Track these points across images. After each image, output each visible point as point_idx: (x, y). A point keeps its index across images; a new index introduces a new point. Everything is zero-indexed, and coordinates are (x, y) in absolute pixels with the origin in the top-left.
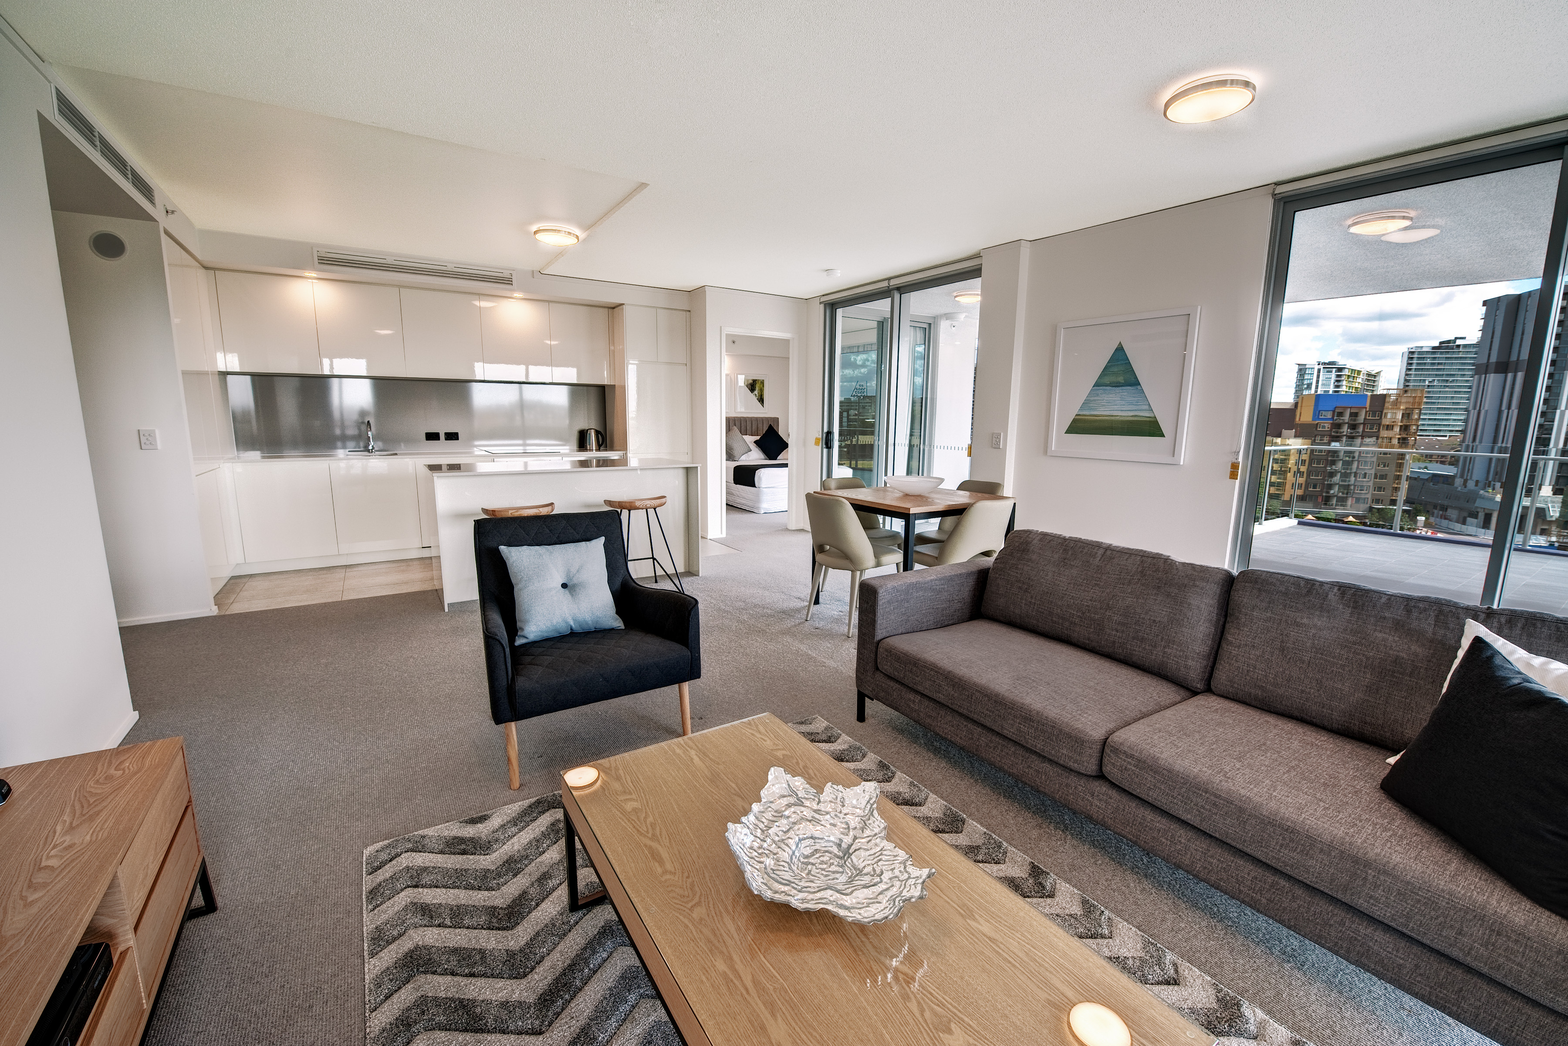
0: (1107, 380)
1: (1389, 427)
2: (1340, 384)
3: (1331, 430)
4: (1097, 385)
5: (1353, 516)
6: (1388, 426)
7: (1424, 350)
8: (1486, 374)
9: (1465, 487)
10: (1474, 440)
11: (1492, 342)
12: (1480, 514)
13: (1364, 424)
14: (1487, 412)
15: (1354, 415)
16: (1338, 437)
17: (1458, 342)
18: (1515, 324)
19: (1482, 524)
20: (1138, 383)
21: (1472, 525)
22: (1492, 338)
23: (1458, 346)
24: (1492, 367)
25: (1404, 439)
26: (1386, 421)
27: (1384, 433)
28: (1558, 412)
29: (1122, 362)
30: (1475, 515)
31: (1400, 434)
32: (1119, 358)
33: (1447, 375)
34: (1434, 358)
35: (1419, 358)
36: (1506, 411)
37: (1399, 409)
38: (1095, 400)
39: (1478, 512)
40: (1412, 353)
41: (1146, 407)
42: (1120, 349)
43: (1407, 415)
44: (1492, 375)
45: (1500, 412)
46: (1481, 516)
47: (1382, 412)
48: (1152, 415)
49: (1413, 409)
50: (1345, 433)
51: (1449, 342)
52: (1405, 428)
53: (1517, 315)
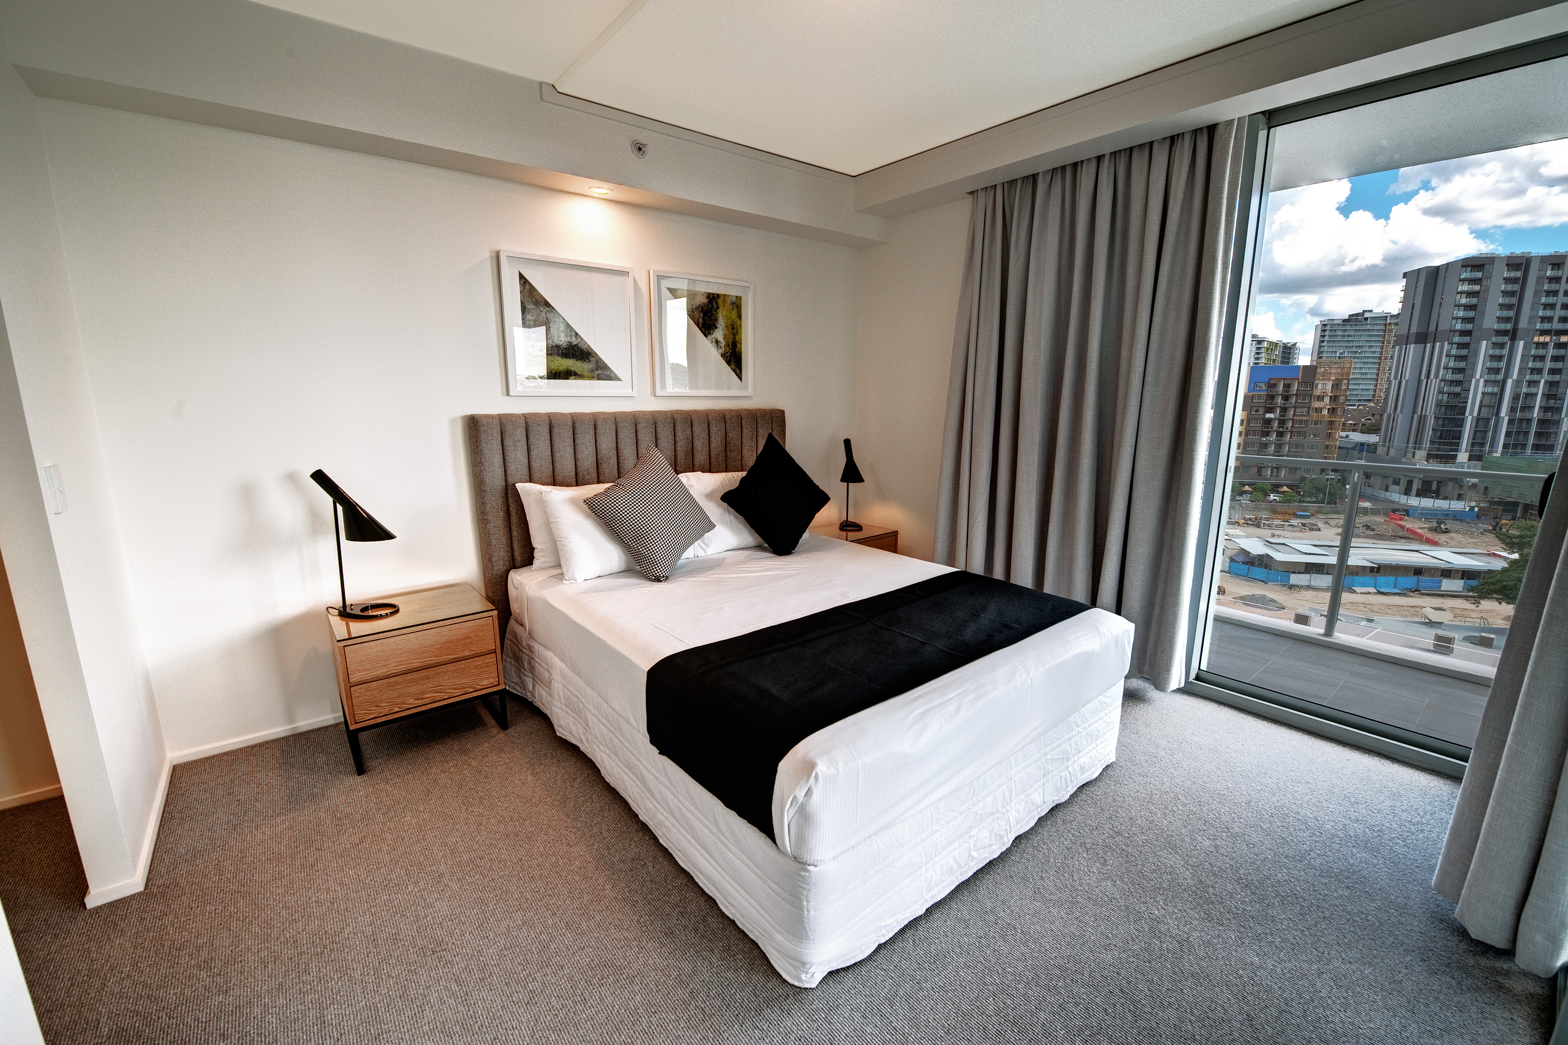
1: (1320, 398)
2: (1260, 356)
3: (1266, 402)
5: (1287, 486)
6: (1319, 396)
7: (1335, 322)
8: (1406, 345)
9: (1387, 455)
10: (1395, 409)
11: (1412, 313)
12: (1402, 481)
13: (1297, 395)
14: (1407, 381)
15: (1287, 386)
16: (1272, 408)
17: (1367, 315)
18: (1433, 295)
19: (1404, 490)
21: (1394, 492)
22: (1412, 309)
23: (1366, 319)
24: (1412, 338)
25: (1333, 409)
26: (1317, 392)
27: (1316, 404)
28: (1474, 380)
30: (1396, 482)
31: (1330, 405)
33: (1356, 347)
34: (1345, 331)
35: (1331, 331)
36: (1425, 380)
37: (1329, 379)
39: (1400, 479)
40: (1325, 325)
43: (1336, 385)
44: (1412, 346)
45: (1420, 382)
46: (1403, 483)
47: (1313, 383)
49: (1341, 380)
50: (1279, 405)
51: (1357, 315)
52: (1334, 399)
53: (1435, 286)
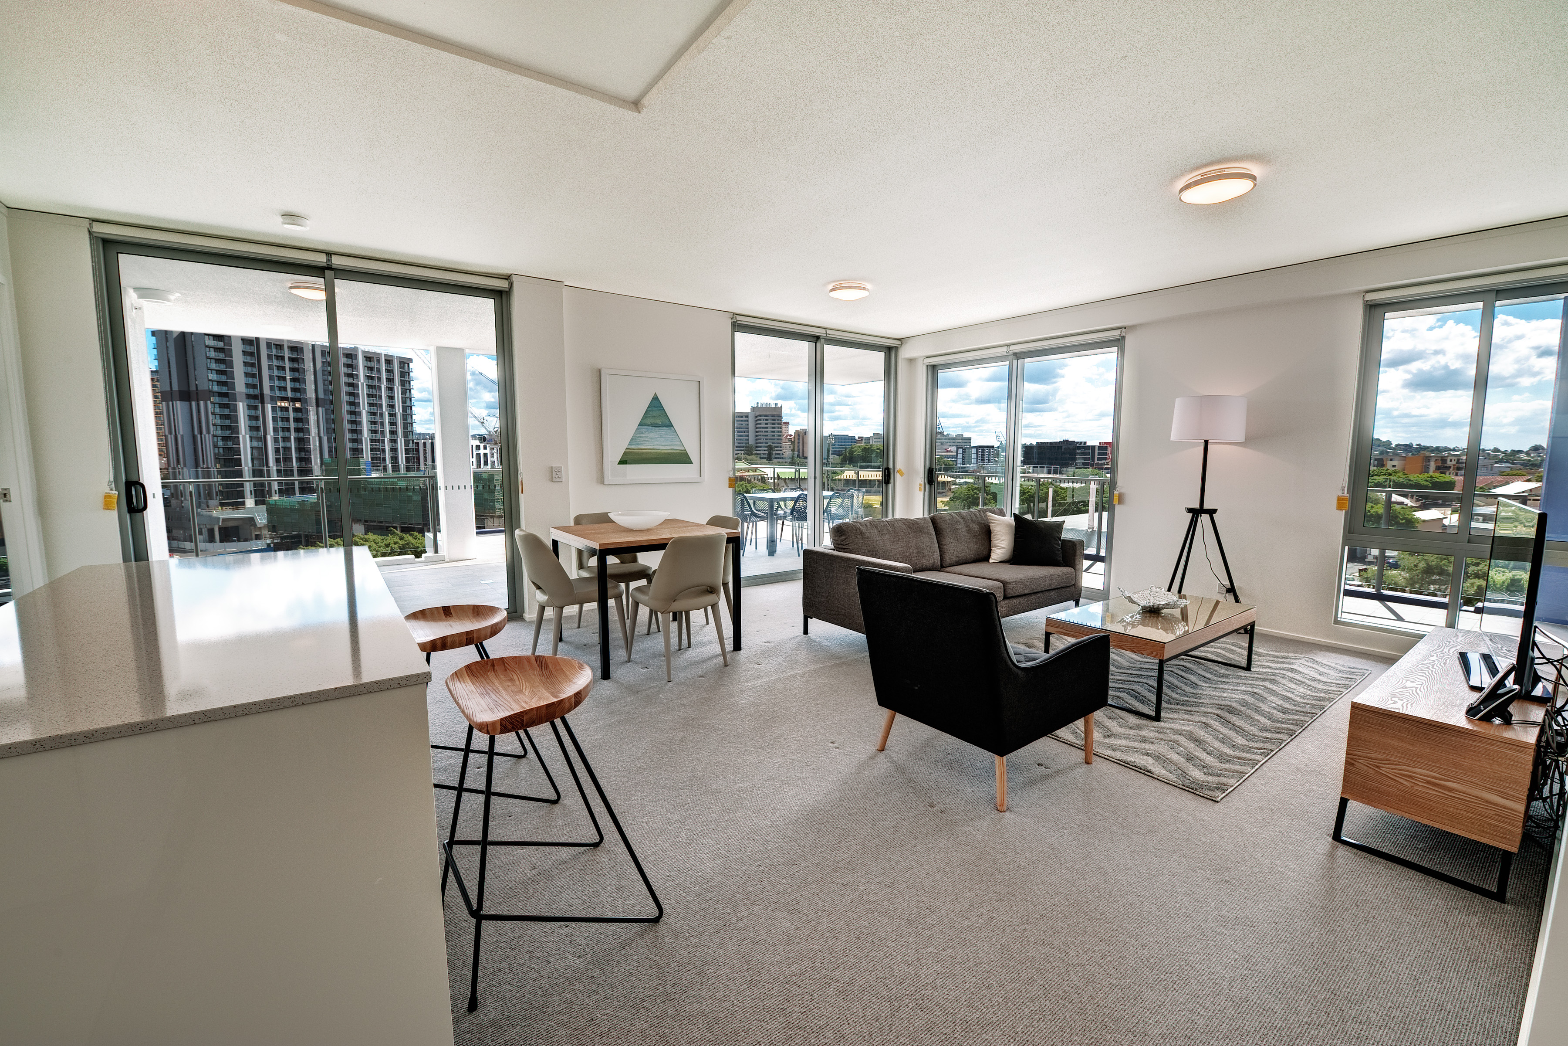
0: (648, 421)
4: (641, 424)
10: (178, 462)
11: (170, 372)
14: (182, 436)
18: (186, 357)
19: (207, 539)
20: (670, 425)
22: (169, 367)
24: (176, 395)
28: (240, 436)
29: (658, 409)
32: (656, 404)
36: (199, 436)
38: (641, 437)
41: (679, 443)
42: (656, 399)
44: (178, 402)
45: (194, 437)
48: (683, 449)
53: (185, 349)
